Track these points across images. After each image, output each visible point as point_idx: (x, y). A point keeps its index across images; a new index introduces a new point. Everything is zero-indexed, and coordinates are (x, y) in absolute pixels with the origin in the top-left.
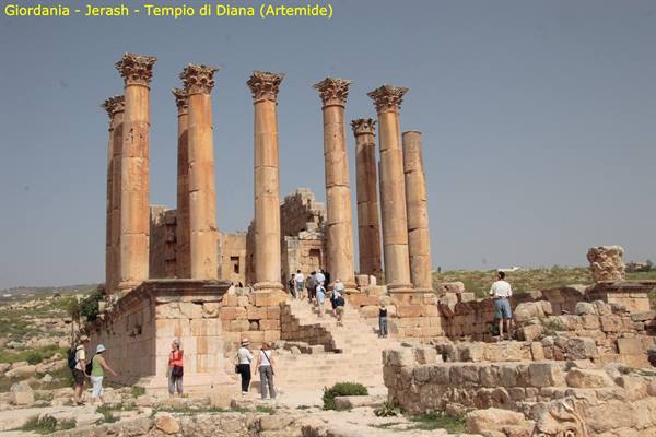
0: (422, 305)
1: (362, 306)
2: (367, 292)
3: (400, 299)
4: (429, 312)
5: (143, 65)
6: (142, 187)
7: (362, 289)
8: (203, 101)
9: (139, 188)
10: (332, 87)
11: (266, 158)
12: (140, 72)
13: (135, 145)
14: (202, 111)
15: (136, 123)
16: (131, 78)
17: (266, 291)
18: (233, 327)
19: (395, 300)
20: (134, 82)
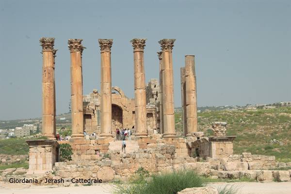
0: (178, 143)
1: (147, 144)
2: (151, 137)
3: (167, 140)
4: (181, 146)
5: (49, 42)
6: (50, 95)
7: (149, 136)
8: (76, 55)
9: (48, 96)
10: (136, 43)
11: (104, 79)
12: (48, 45)
13: (46, 77)
14: (76, 60)
15: (47, 67)
16: (44, 48)
17: (103, 137)
18: (88, 153)
19: (164, 141)
20: (46, 50)
